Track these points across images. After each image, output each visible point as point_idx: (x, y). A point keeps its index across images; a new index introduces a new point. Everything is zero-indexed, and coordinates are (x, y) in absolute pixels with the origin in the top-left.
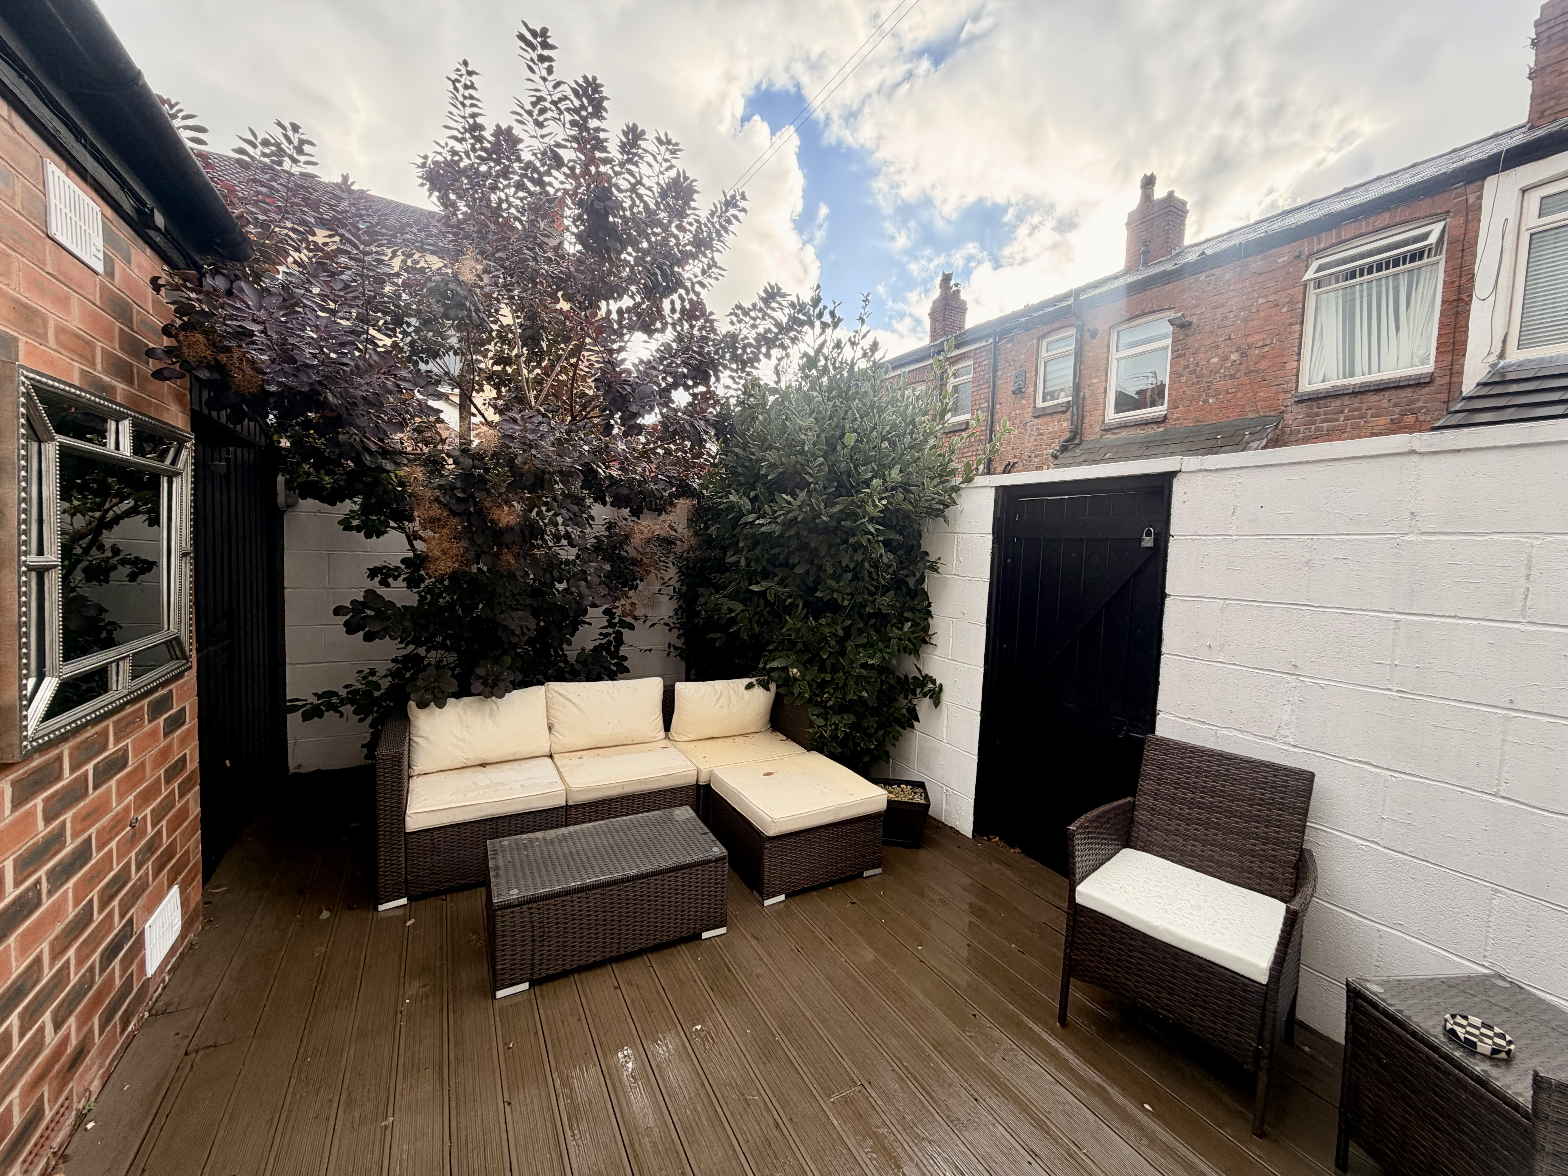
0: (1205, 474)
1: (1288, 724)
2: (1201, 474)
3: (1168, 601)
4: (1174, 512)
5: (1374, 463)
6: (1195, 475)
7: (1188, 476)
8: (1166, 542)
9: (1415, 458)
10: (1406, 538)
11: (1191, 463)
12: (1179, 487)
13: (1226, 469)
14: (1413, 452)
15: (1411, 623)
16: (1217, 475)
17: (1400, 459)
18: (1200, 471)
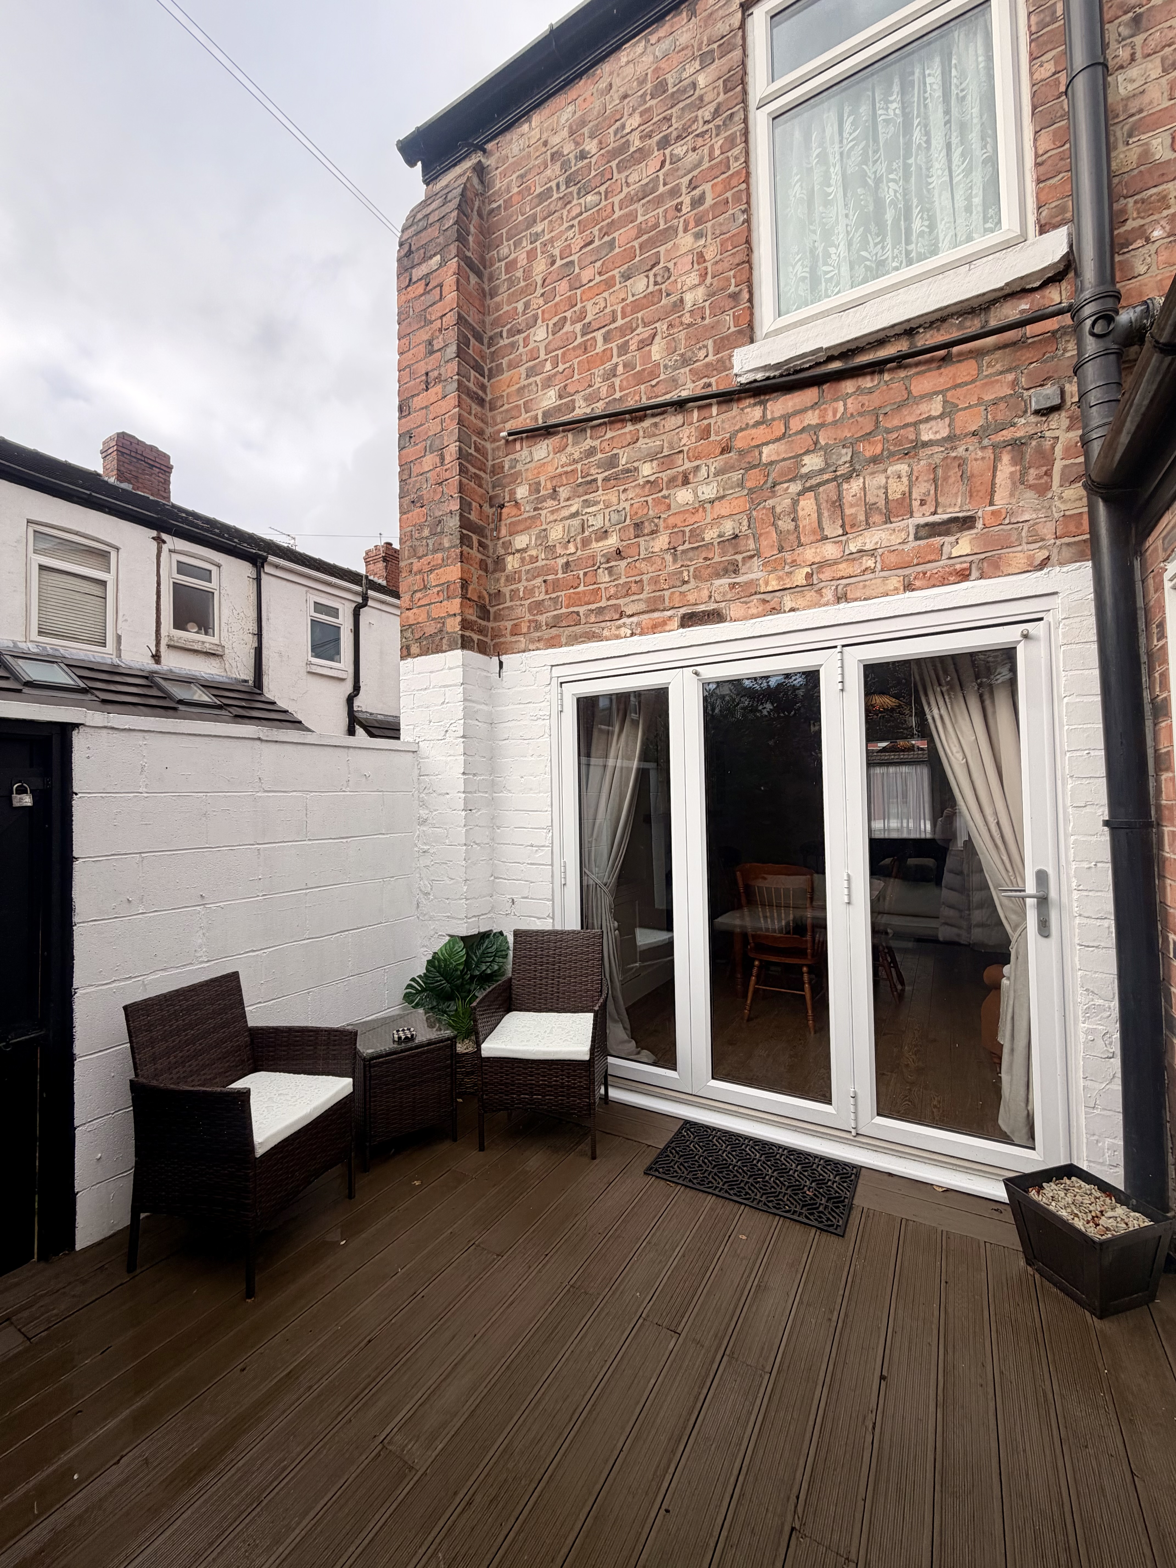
0: (110, 731)
1: (200, 947)
2: (105, 731)
3: (77, 865)
4: (75, 766)
5: (238, 743)
6: (99, 731)
7: (91, 731)
8: (71, 800)
9: (258, 742)
10: (258, 794)
11: (94, 717)
12: (79, 741)
13: (134, 730)
14: (259, 739)
15: (265, 849)
16: (122, 734)
17: (251, 742)
18: (105, 727)
